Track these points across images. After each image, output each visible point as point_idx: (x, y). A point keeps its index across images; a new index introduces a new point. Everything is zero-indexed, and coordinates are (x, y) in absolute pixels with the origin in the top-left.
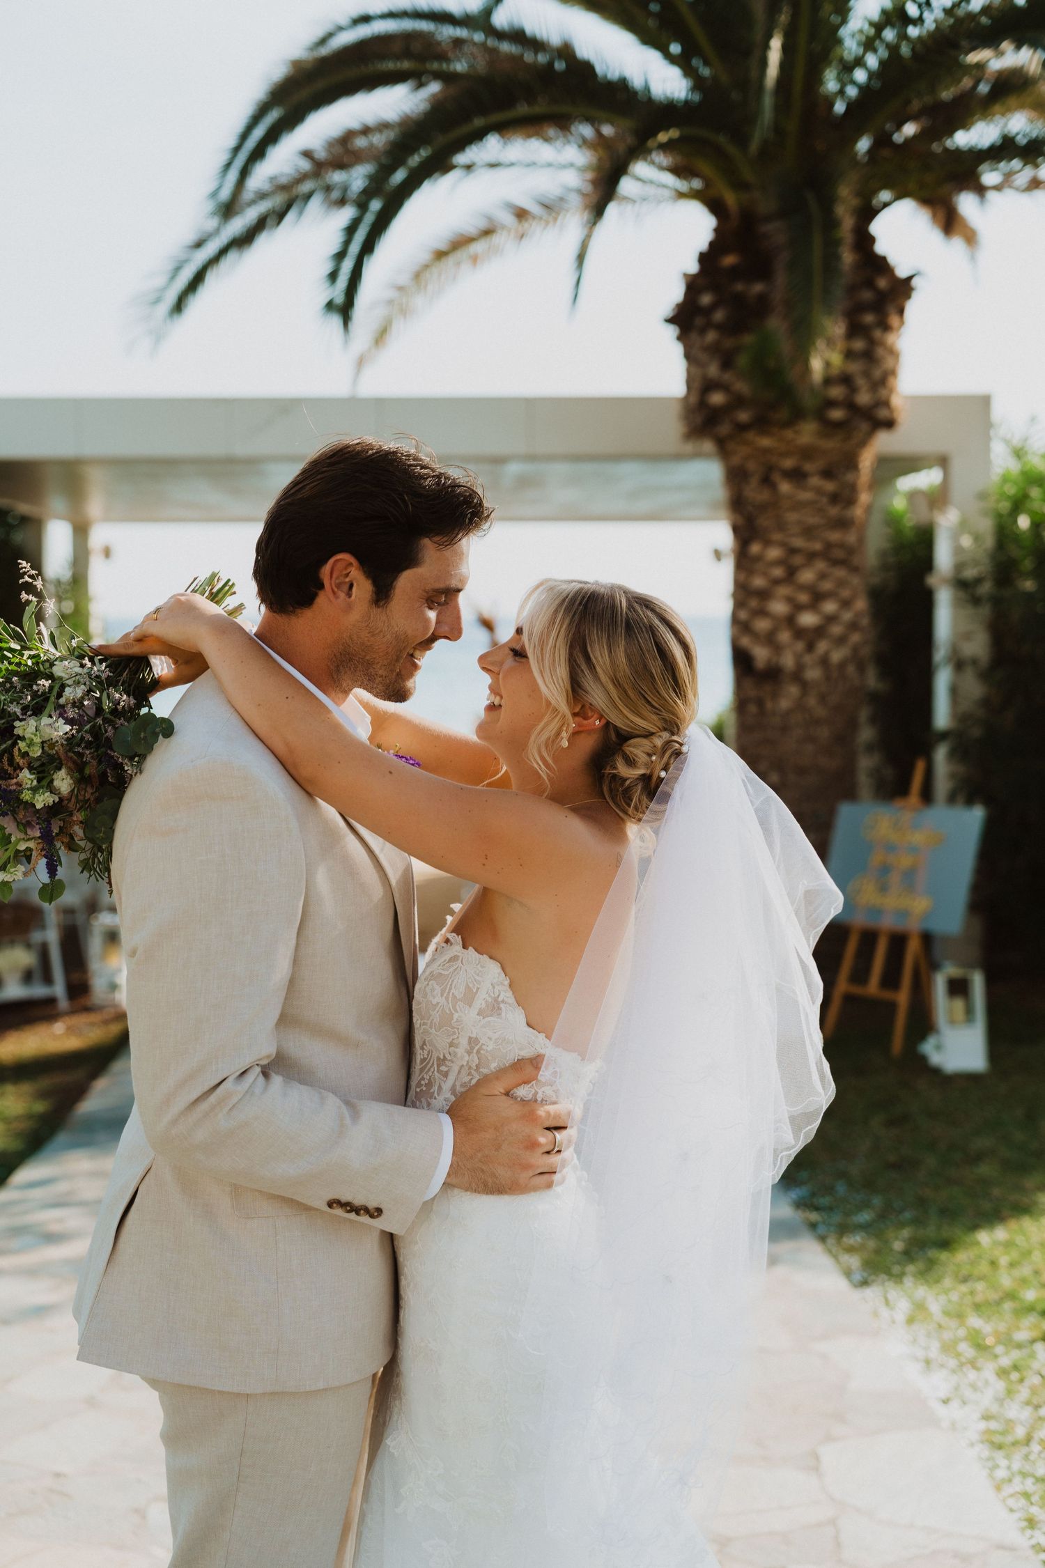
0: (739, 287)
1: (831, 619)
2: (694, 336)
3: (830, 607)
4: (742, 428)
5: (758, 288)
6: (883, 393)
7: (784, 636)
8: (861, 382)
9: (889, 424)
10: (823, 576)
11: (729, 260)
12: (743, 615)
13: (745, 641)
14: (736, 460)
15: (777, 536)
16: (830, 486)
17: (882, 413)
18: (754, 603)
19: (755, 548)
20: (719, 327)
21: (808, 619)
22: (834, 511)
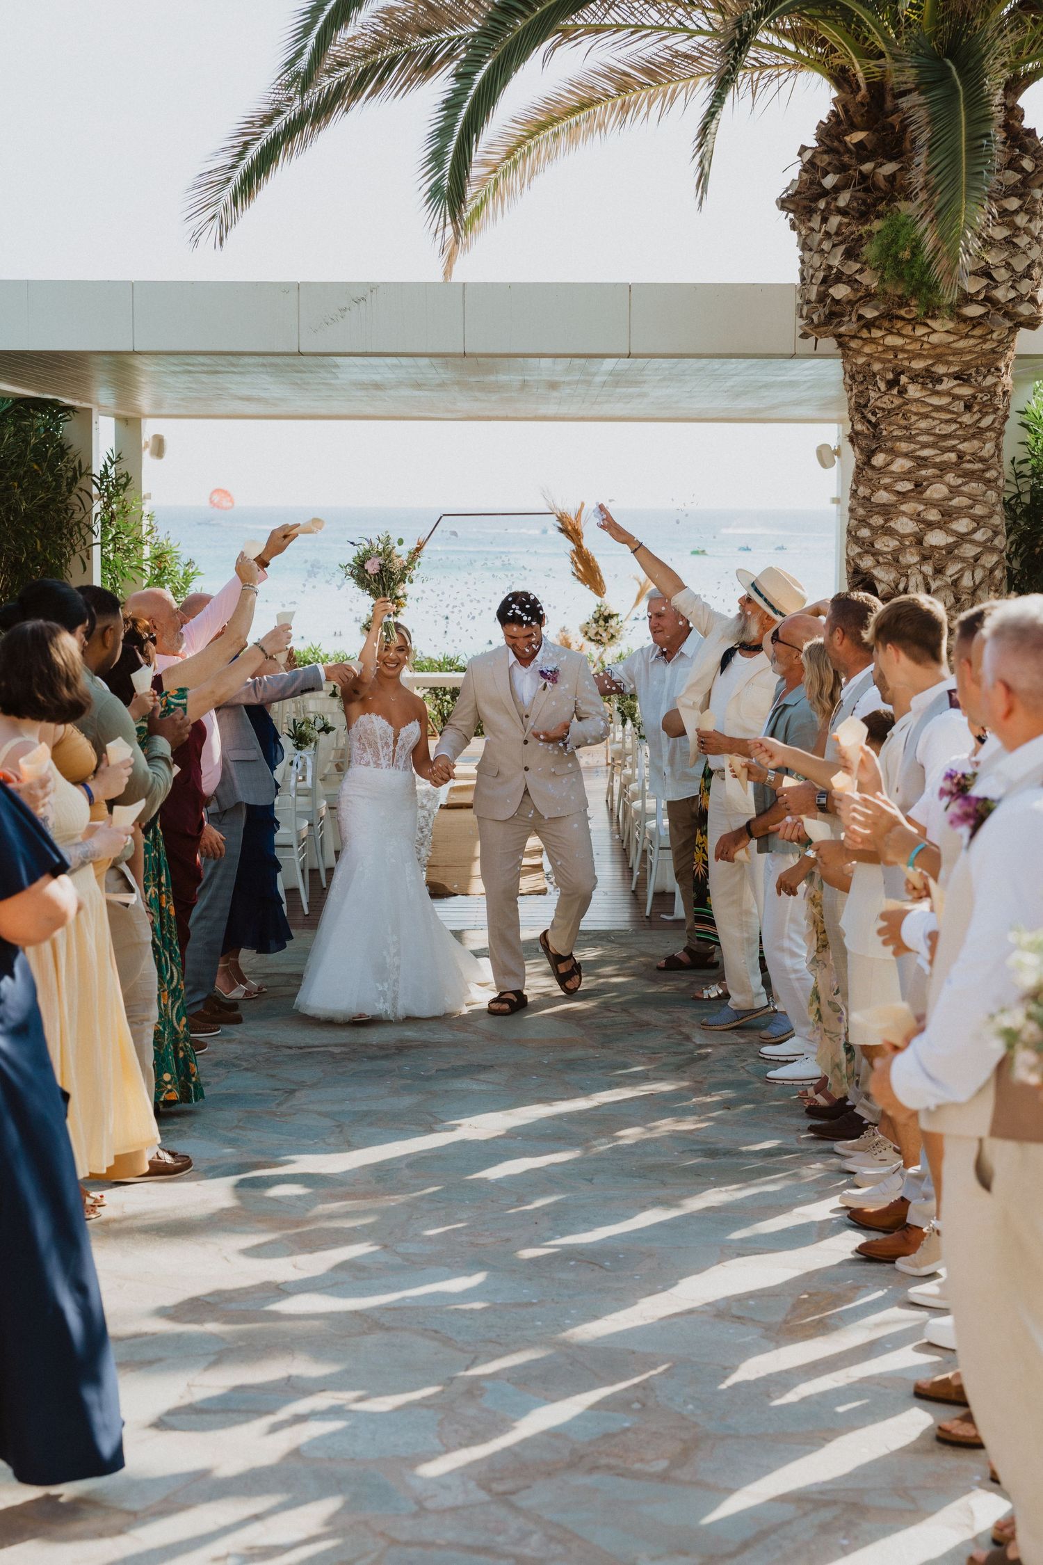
0: (867, 167)
1: (963, 538)
2: (815, 222)
3: (962, 525)
4: (869, 325)
5: (889, 168)
6: (1025, 286)
7: (911, 558)
8: (1001, 274)
9: (1032, 324)
10: (954, 491)
11: (858, 136)
12: (865, 533)
13: (867, 563)
14: (861, 360)
15: (904, 446)
16: (966, 391)
17: (1025, 309)
18: (877, 520)
19: (879, 459)
20: (842, 212)
21: (936, 538)
22: (967, 419)
